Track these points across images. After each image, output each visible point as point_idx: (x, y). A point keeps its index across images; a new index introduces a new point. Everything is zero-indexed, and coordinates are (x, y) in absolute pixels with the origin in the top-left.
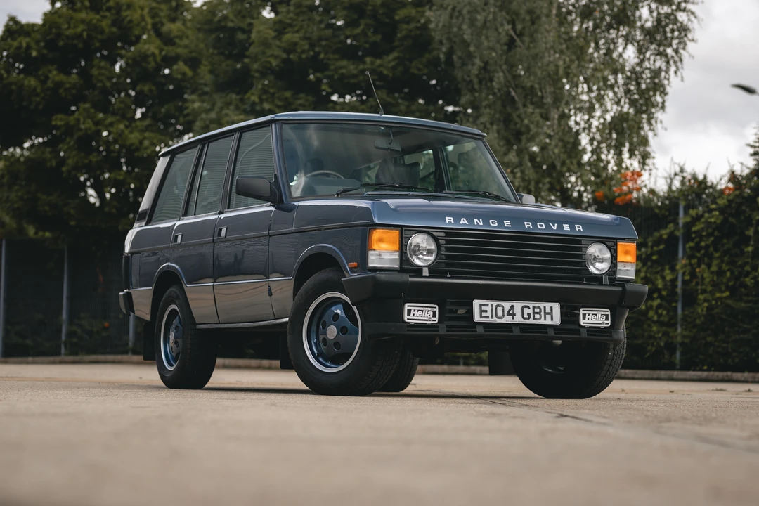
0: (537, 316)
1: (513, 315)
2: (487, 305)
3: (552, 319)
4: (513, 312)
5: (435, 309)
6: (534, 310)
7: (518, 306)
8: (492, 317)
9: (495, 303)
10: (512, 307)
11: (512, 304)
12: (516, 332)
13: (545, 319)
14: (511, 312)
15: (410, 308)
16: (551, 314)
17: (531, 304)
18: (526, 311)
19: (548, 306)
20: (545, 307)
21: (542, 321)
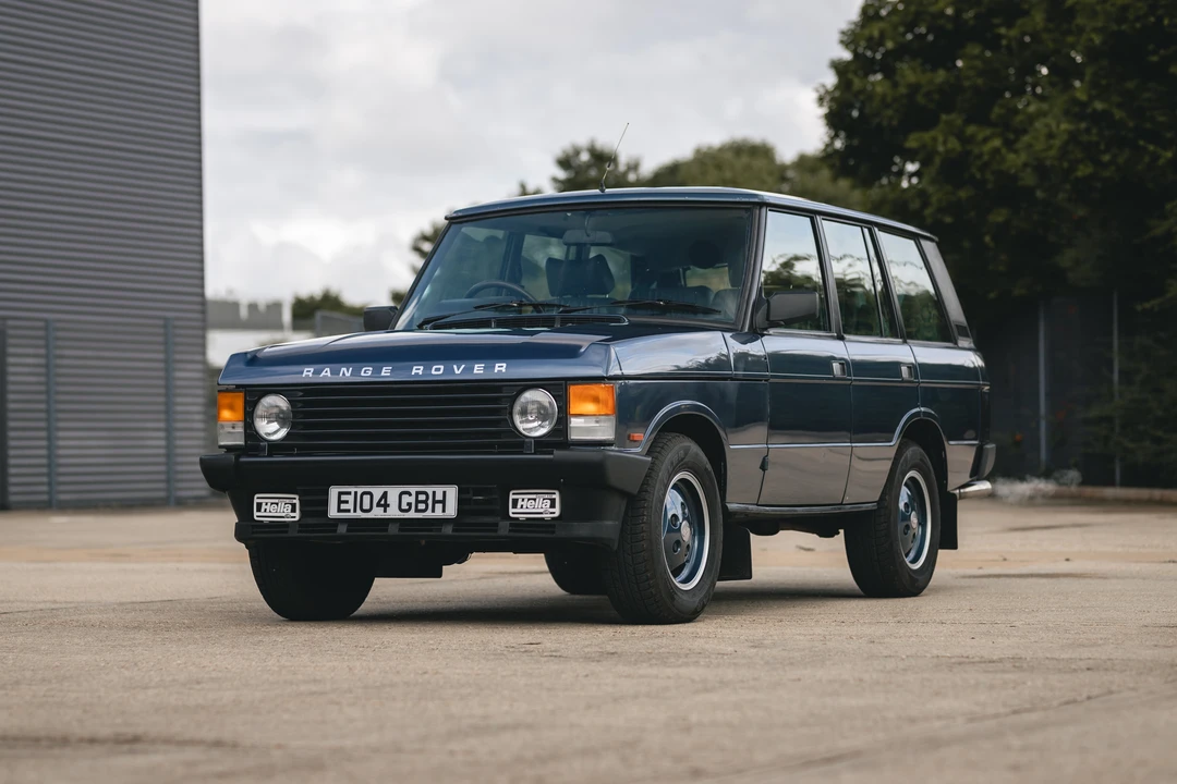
0: (421, 506)
1: (386, 506)
2: (349, 493)
3: (444, 511)
4: (386, 501)
5: (294, 501)
6: (417, 497)
7: (393, 492)
8: (355, 511)
9: (360, 490)
10: (385, 494)
11: (386, 490)
12: (393, 530)
13: (433, 511)
14: (383, 502)
15: (260, 501)
16: (443, 502)
17: (413, 489)
18: (406, 499)
19: (439, 490)
20: (434, 493)
21: (429, 514)
